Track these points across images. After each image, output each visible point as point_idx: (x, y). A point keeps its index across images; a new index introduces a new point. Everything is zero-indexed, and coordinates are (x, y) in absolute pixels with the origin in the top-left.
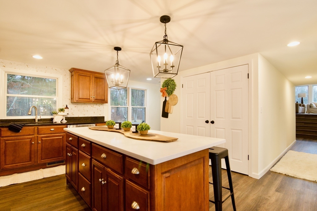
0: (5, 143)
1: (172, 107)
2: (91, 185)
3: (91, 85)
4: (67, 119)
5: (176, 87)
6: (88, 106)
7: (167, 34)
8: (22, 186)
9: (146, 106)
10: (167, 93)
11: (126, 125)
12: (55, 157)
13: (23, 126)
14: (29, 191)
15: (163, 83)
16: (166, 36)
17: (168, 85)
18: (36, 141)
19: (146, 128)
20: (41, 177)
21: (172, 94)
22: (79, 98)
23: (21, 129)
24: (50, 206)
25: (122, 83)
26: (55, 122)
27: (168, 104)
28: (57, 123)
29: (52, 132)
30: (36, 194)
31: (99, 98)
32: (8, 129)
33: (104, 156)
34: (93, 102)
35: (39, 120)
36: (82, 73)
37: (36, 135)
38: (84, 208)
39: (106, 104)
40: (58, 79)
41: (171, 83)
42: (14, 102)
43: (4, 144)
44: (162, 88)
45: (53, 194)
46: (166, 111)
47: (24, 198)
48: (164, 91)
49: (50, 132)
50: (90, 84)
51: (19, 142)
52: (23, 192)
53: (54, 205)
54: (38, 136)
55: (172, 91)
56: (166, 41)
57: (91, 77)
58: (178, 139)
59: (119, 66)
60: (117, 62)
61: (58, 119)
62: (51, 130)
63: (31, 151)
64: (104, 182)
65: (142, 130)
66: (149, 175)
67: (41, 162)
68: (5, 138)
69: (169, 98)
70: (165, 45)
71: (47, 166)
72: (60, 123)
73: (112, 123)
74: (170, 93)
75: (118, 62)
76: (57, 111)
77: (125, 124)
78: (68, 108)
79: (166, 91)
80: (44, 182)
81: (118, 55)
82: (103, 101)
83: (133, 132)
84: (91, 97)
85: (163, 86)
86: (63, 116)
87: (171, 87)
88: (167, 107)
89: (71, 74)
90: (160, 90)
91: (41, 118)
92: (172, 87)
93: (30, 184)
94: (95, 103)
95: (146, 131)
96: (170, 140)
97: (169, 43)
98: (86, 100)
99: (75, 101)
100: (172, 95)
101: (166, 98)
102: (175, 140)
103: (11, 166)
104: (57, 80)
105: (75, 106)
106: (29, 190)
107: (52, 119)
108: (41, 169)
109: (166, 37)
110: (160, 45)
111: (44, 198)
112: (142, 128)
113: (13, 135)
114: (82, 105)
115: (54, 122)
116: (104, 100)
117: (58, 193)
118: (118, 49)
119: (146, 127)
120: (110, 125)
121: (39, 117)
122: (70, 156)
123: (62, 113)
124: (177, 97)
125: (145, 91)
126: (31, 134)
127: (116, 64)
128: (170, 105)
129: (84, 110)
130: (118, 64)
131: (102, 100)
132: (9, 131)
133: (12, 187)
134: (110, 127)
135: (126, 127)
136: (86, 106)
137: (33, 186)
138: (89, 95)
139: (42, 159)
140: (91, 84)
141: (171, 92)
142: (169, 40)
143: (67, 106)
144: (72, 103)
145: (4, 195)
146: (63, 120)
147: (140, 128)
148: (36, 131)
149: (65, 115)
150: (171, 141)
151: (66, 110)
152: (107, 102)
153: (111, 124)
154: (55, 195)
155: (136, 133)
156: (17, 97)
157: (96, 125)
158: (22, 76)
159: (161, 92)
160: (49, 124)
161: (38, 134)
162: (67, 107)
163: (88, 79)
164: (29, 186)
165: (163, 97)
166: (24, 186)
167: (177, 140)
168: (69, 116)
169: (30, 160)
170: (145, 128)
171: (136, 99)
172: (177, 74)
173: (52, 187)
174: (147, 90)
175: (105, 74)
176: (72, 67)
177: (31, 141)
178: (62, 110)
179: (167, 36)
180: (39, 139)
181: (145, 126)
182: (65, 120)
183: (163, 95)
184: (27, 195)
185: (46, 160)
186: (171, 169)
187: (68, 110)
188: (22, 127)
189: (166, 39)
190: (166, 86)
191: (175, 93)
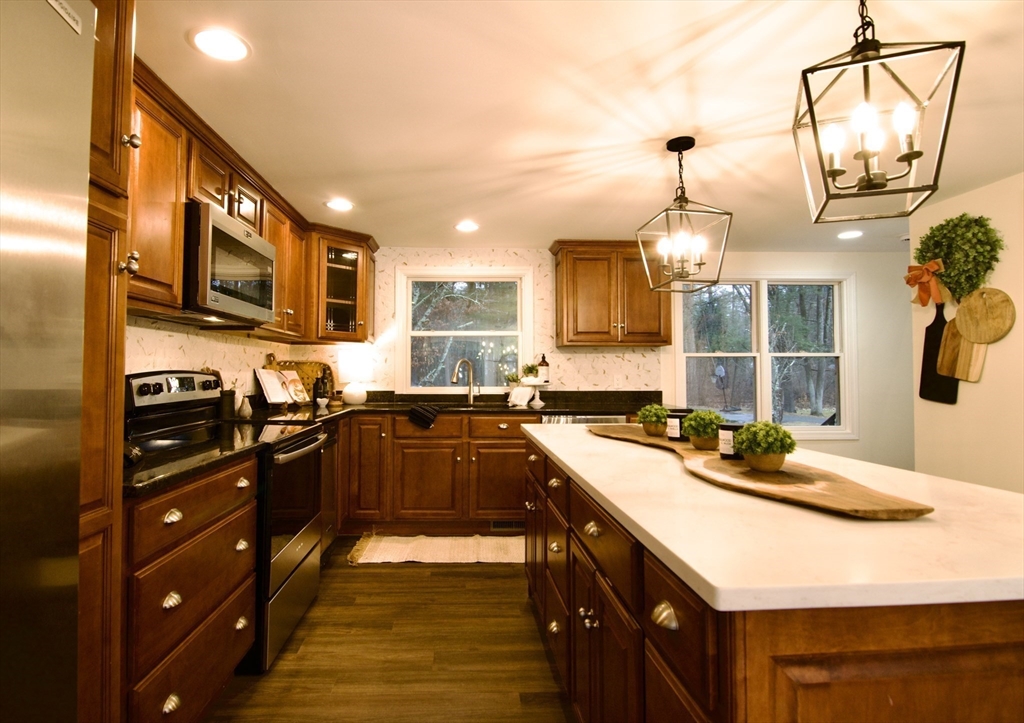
0: (403, 452)
1: (979, 350)
2: (569, 618)
3: (613, 288)
4: (545, 396)
5: (1000, 254)
6: (606, 355)
7: (871, 13)
8: (428, 572)
9: (842, 350)
10: (946, 284)
11: (699, 424)
12: (510, 509)
13: (438, 412)
14: (438, 590)
15: (922, 243)
16: (867, 24)
17: (950, 246)
18: (466, 456)
19: (770, 445)
20: (472, 560)
21: (974, 286)
22: (578, 333)
23: (433, 421)
24: (477, 649)
25: (700, 265)
26: (514, 406)
27: (956, 335)
28: (518, 408)
29: (503, 433)
30: (452, 604)
31: (641, 327)
32: (407, 418)
33: (592, 530)
34: (621, 342)
35: (475, 398)
36: (585, 252)
37: (465, 440)
38: (557, 690)
39: (668, 347)
40: (521, 279)
41: (970, 235)
42: (447, 350)
43: (400, 454)
44: (915, 263)
45: (488, 616)
46: (943, 371)
47: (425, 604)
48: (925, 279)
49: (498, 433)
50: (610, 285)
51: (429, 454)
52: (427, 587)
53: (484, 648)
54: (469, 443)
55: (972, 273)
56: (866, 49)
57: (613, 260)
58: (930, 510)
59: (689, 206)
60: (679, 191)
61: (520, 397)
62: (499, 428)
63: (453, 480)
64: (592, 622)
65: (753, 451)
66: (711, 650)
67: (478, 515)
68: (402, 441)
69: (958, 307)
70: (866, 69)
71: (492, 529)
72: (525, 408)
73: (658, 417)
74: (966, 286)
75: (683, 193)
76: (520, 373)
77: (693, 423)
78: (547, 365)
79: (940, 276)
80: (476, 575)
81: (681, 165)
82: (655, 338)
83: (724, 457)
84: (612, 325)
85: (922, 255)
86: (535, 387)
87: (967, 256)
88: (949, 351)
89: (556, 259)
90: (906, 273)
91: (482, 393)
92: (972, 254)
93: (445, 570)
94: (628, 347)
95: (771, 455)
96: (875, 512)
97: (883, 52)
98: (598, 337)
99: (566, 343)
100: (976, 293)
101: (940, 308)
102: (913, 514)
103: (414, 514)
104: (519, 282)
105: (569, 356)
106: (438, 587)
107: (507, 395)
108: (477, 536)
109: (864, 30)
110: (844, 71)
111: (466, 620)
112: (751, 442)
113: (418, 434)
114: (588, 355)
115: (510, 405)
116: (659, 333)
117: (503, 616)
118: (680, 145)
119: (770, 439)
120: (651, 422)
121: (476, 391)
122: (531, 510)
123: (531, 380)
124: (1007, 300)
125: (836, 288)
126: (454, 434)
127: (675, 200)
128: (964, 345)
129: (593, 368)
130: (682, 199)
131: (650, 334)
132: (411, 424)
133: (408, 567)
134: (652, 428)
135: (699, 435)
136: (601, 355)
137: (451, 578)
138: (606, 320)
139: (479, 508)
140: (613, 282)
141: (969, 278)
142: (882, 42)
143: (544, 358)
144: (558, 347)
145: (389, 585)
146: (533, 398)
147: (742, 443)
148: (465, 429)
149: (539, 386)
150: (885, 516)
151: (542, 370)
152: (667, 341)
153: (654, 419)
154: (492, 620)
155: (733, 462)
156: (455, 337)
157: (628, 421)
158: (467, 283)
159: (912, 285)
160: (496, 410)
161: (470, 436)
162: (544, 363)
163: (602, 267)
164: (443, 574)
165: (924, 304)
166: (433, 574)
167: (928, 516)
168: (551, 388)
169: (453, 507)
170: (764, 445)
171: (819, 324)
172: (934, 188)
173: (490, 594)
174: (844, 283)
175: (637, 242)
176: (556, 239)
177: (454, 455)
178: (531, 370)
179: (870, 24)
180: (474, 450)
181: (767, 434)
182: (541, 398)
183: (925, 296)
184: (433, 600)
185: (489, 511)
186: (834, 650)
187: (548, 370)
188: (435, 416)
189: (865, 39)
190: (936, 256)
191: (997, 279)
